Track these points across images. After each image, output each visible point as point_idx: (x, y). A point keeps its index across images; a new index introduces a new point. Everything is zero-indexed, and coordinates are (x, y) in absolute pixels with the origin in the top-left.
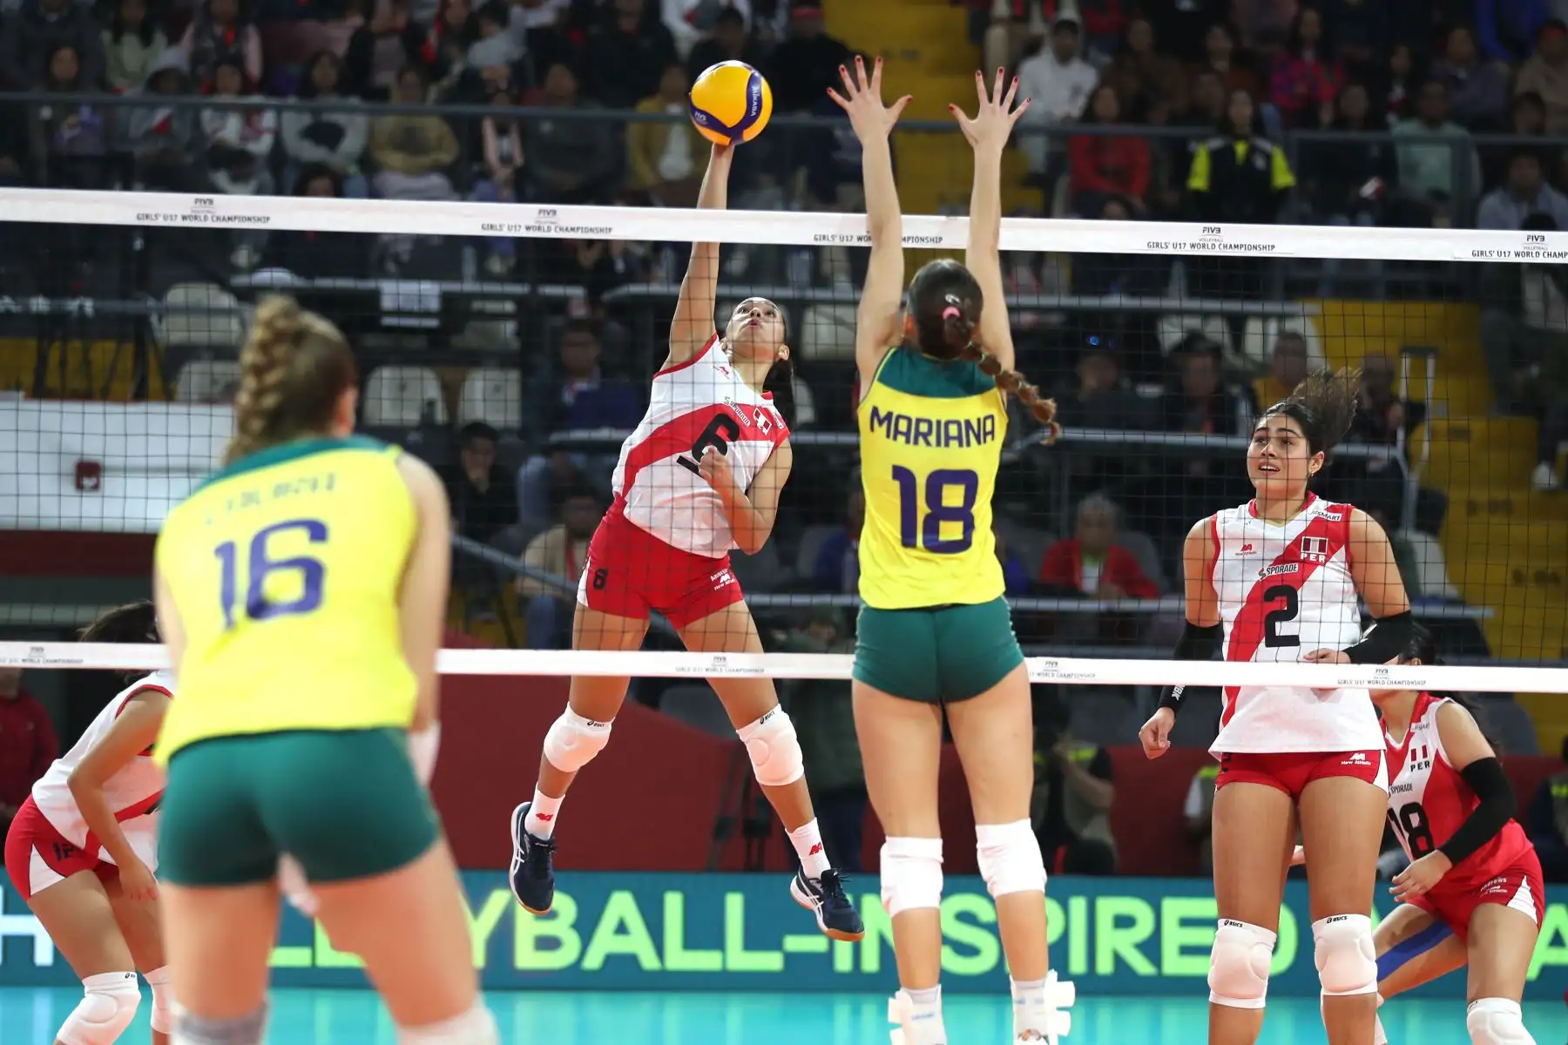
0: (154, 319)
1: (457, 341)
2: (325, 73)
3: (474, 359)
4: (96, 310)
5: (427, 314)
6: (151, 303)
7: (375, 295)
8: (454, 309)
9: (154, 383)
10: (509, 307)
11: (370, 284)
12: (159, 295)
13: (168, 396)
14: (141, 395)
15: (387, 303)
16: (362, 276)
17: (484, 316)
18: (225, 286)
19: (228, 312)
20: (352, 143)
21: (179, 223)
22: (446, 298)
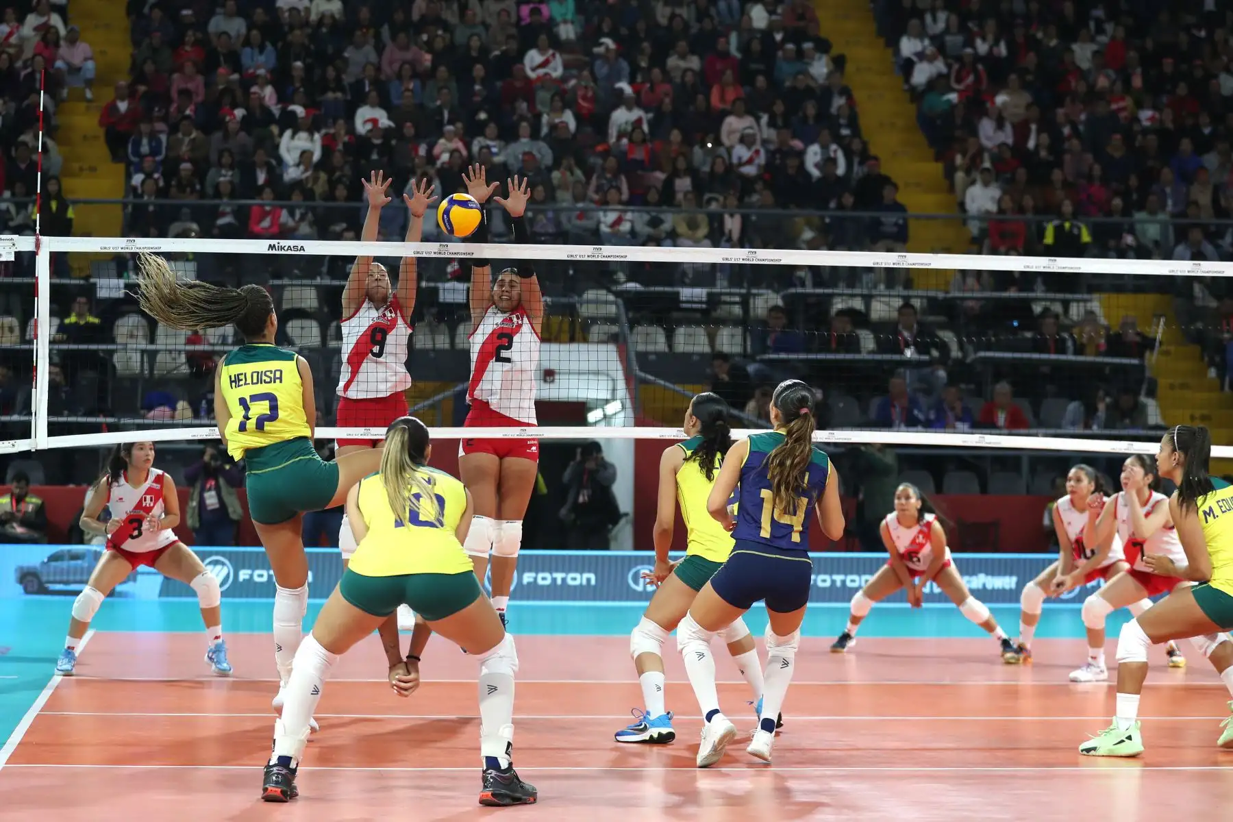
0: (578, 306)
1: (715, 314)
2: (653, 196)
3: (723, 322)
4: (552, 302)
5: (701, 302)
6: (576, 298)
7: (678, 294)
8: (713, 300)
9: (578, 334)
10: (737, 299)
11: (676, 289)
12: (580, 295)
13: (585, 340)
14: (572, 340)
15: (683, 298)
16: (671, 285)
17: (726, 303)
18: (609, 291)
19: (611, 303)
20: (666, 226)
21: (586, 259)
22: (709, 295)
